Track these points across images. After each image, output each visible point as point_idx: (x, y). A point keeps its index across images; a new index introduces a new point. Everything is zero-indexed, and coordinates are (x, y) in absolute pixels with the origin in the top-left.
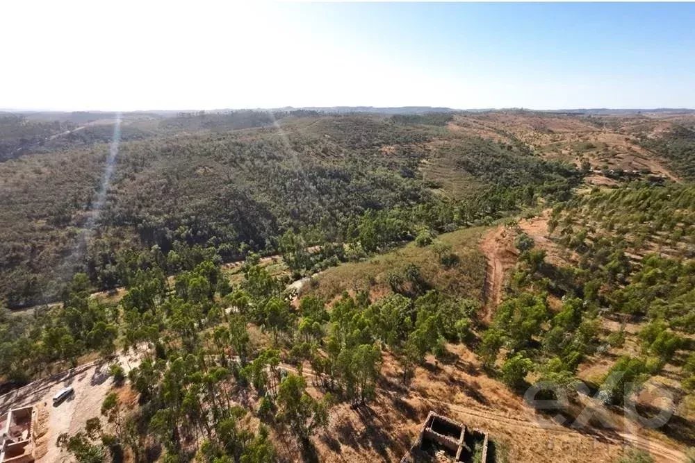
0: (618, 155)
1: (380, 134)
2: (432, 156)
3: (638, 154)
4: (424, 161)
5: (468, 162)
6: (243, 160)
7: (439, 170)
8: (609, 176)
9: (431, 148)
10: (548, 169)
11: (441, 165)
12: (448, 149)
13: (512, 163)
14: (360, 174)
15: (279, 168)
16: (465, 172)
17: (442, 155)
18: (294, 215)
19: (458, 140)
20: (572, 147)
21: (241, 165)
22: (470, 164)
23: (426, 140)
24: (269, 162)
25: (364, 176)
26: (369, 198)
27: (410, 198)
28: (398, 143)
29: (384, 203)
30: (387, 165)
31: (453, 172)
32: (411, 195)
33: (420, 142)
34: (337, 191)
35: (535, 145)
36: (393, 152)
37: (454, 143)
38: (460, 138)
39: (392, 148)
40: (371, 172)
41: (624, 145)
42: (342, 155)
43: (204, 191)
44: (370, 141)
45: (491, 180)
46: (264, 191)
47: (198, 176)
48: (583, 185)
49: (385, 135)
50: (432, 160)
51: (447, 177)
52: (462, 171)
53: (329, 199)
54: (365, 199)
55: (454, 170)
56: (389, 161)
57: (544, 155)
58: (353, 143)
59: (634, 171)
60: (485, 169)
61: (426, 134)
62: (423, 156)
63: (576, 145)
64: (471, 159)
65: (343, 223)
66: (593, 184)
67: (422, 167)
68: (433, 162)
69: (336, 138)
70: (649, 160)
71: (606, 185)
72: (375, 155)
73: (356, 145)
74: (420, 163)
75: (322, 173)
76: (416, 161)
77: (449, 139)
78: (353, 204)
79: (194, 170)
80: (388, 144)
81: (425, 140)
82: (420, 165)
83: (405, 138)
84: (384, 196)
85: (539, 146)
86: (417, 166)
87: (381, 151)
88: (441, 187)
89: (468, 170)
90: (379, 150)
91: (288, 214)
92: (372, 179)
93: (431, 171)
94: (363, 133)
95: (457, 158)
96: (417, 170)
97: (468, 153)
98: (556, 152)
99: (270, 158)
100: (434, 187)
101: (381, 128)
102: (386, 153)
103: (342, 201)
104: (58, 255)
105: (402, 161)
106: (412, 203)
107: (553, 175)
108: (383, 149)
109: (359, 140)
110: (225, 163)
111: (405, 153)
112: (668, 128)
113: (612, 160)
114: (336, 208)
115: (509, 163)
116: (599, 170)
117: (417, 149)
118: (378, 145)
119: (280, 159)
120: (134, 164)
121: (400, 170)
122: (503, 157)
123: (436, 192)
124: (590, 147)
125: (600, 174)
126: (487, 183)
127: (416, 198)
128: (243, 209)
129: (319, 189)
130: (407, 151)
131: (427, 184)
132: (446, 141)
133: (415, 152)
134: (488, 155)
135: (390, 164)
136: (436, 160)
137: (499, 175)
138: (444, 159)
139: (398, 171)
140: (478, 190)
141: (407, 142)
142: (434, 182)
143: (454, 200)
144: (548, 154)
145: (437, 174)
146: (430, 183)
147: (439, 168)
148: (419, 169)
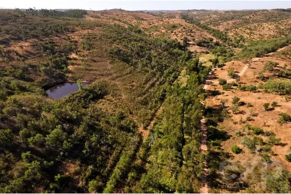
1: (6, 27)
2: (80, 49)
4: (73, 55)
5: (120, 51)
7: (94, 65)
8: (199, 45)
9: (76, 38)
10: (171, 46)
11: (95, 59)
12: (94, 38)
16: (122, 63)
17: (91, 46)
19: (101, 28)
20: (164, 28)
22: (122, 52)
23: (69, 31)
31: (110, 67)
33: (62, 33)
35: (143, 28)
36: (29, 49)
38: (101, 26)
49: (15, 28)
50: (82, 54)
51: (107, 75)
55: (110, 63)
56: (22, 65)
57: (153, 34)
60: (136, 56)
62: (71, 50)
63: (166, 26)
64: (120, 47)
67: (73, 64)
68: (84, 56)
70: (204, 32)
71: (204, 52)
76: (64, 58)
77: (91, 28)
80: (20, 39)
81: (67, 30)
82: (69, 61)
83: (43, 31)
85: (145, 28)
86: (67, 65)
87: (9, 52)
88: (106, 93)
89: (124, 60)
95: (107, 48)
96: (70, 72)
97: (115, 41)
98: (158, 31)
102: (17, 54)
108: (11, 48)
111: (46, 49)
117: (61, 42)
123: (102, 105)
125: (194, 45)
130: (49, 46)
131: (86, 97)
132: (89, 30)
133: (59, 46)
134: (131, 40)
135: (25, 70)
136: (86, 52)
137: (150, 59)
138: (95, 50)
139: (40, 79)
140: (144, 84)
141: (47, 35)
142: (95, 88)
143: (131, 113)
144: (155, 33)
145: (95, 72)
146: (91, 91)
147: (93, 64)
148: (70, 68)
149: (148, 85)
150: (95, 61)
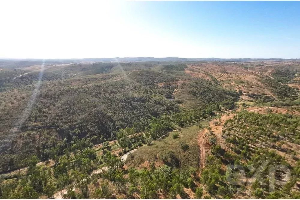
0: (253, 87)
1: (157, 78)
2: (178, 88)
3: (260, 86)
4: (175, 90)
5: (193, 91)
6: (100, 94)
8: (249, 96)
9: (178, 84)
10: (226, 93)
11: (183, 92)
12: (185, 85)
13: (211, 90)
14: (149, 98)
15: (116, 97)
16: (192, 96)
17: (183, 88)
18: (122, 120)
19: (189, 80)
20: (235, 82)
21: (100, 96)
22: (194, 92)
23: (176, 80)
24: (112, 94)
25: (151, 99)
26: (153, 110)
27: (170, 109)
28: (165, 82)
29: (159, 112)
30: (160, 92)
32: (170, 107)
33: (174, 81)
34: (140, 108)
35: (221, 80)
36: (163, 86)
37: (188, 82)
39: (162, 84)
40: (154, 97)
41: (255, 82)
42: (142, 89)
43: (85, 110)
44: (153, 81)
45: (203, 99)
46: (110, 108)
47: (82, 103)
48: (239, 100)
49: (159, 78)
50: (179, 90)
51: (185, 98)
52: (191, 95)
53: (137, 111)
54: (152, 111)
55: (188, 95)
56: (161, 90)
57: (224, 85)
58: (146, 82)
59: (259, 94)
60: (200, 94)
61: (176, 77)
62: (175, 88)
63: (237, 81)
64: (194, 90)
65: (143, 123)
66: (243, 100)
67: (175, 93)
68: (179, 91)
69: (139, 80)
70: (265, 89)
71: (248, 100)
72: (155, 88)
73: (148, 83)
74: (174, 91)
75: (134, 99)
76: (172, 90)
78: (147, 114)
79: (81, 100)
80: (160, 82)
82: (173, 92)
84: (159, 109)
85: (222, 80)
86: (173, 93)
87: (158, 86)
88: (183, 103)
89: (193, 95)
90: (157, 85)
91: (120, 119)
92: (154, 101)
93: (179, 95)
94: (150, 77)
95: (189, 89)
96: (173, 95)
97: (193, 87)
98: (229, 84)
99: (112, 93)
100: (180, 103)
101: (158, 75)
102: (160, 87)
103: (142, 112)
104: (23, 145)
105: (167, 90)
106: (171, 111)
107: (227, 96)
108: (158, 85)
109: (148, 81)
110: (93, 96)
111: (168, 86)
112: (273, 71)
113: (250, 89)
114: (140, 116)
115: (210, 91)
116: (245, 93)
117: (172, 84)
118: (156, 83)
119: (116, 93)
120: (55, 98)
121: (166, 94)
122: (207, 88)
123: (181, 105)
124: (242, 82)
125: (246, 95)
126: (201, 100)
127: (172, 109)
128: (101, 118)
129: (132, 107)
130: (168, 85)
131: (177, 102)
132: (184, 81)
133: (171, 86)
134: (201, 87)
135: (162, 92)
136: (180, 90)
137: (206, 96)
138: (184, 89)
139: (165, 95)
140: (197, 104)
141: (168, 81)
142: (180, 100)
143: (188, 109)
144: (226, 85)
145: (181, 96)
146: (178, 101)
147: (181, 94)
148: (174, 94)
149: (199, 105)
150: (182, 93)
